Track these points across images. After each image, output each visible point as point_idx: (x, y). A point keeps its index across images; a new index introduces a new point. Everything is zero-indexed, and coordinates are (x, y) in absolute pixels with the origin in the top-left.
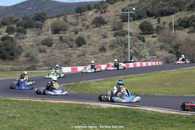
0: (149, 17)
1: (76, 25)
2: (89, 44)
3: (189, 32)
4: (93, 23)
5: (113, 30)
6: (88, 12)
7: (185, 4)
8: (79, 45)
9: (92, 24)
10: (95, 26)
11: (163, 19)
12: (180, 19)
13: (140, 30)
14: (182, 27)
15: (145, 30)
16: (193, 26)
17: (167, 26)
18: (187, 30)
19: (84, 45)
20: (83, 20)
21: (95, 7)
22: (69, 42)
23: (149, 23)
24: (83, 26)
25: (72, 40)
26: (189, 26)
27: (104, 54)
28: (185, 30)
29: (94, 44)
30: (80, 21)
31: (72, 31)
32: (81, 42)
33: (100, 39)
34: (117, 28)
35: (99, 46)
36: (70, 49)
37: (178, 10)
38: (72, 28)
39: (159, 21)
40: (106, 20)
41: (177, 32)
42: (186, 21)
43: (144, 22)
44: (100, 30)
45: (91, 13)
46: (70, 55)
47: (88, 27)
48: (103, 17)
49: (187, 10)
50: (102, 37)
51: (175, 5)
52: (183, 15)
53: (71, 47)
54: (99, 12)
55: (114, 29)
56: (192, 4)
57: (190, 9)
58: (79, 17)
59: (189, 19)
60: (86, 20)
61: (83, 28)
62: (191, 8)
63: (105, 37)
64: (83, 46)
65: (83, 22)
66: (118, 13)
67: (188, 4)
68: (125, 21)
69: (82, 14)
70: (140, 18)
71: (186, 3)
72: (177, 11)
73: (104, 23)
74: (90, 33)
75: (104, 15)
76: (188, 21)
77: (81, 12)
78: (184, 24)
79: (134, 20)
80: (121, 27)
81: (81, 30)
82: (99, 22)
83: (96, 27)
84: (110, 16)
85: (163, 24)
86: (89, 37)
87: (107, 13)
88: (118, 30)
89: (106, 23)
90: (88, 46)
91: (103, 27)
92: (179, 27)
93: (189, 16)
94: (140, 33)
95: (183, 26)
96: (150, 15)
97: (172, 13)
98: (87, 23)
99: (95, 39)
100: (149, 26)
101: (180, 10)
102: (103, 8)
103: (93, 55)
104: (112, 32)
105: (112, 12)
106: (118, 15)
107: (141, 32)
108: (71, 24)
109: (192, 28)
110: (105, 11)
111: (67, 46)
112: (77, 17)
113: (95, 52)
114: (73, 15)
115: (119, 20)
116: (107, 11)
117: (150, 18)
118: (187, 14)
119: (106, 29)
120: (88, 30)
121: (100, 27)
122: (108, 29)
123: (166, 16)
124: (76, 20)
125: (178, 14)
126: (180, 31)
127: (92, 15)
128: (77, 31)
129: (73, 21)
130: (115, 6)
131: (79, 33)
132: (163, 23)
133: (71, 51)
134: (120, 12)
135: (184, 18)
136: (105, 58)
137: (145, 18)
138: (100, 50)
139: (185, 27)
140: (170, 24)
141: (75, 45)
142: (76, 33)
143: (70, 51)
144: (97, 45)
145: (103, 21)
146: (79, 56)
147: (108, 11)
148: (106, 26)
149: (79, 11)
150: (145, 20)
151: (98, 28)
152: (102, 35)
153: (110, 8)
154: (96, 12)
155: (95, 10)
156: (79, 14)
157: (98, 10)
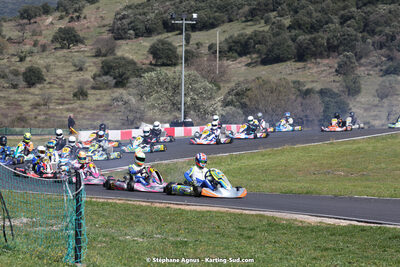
0: (168, 32)
1: (19, 43)
2: (50, 83)
3: (248, 65)
4: (55, 39)
5: (96, 56)
6: (44, 17)
7: (239, 9)
8: (31, 84)
9: (52, 41)
10: (58, 45)
11: (197, 36)
12: (231, 37)
13: (151, 57)
14: (235, 55)
15: (160, 58)
16: (258, 52)
17: (204, 50)
18: (245, 59)
19: (40, 83)
20: (34, 33)
21: (57, 9)
22: (11, 76)
23: (170, 44)
24: (35, 45)
25: (16, 73)
26: (249, 53)
27: (83, 102)
28: (240, 59)
29: (59, 82)
30: (28, 34)
31: (14, 55)
32: (33, 77)
33: (70, 73)
34: (103, 51)
35: (70, 87)
36: (13, 91)
37: (226, 18)
38: (12, 49)
39: (188, 40)
40: (81, 34)
41: (226, 63)
42: (243, 41)
43: (160, 41)
44: (71, 54)
45: (50, 19)
46: (16, 104)
47: (44, 48)
48: (76, 29)
49: (244, 19)
50: (74, 68)
51: (221, 9)
52: (236, 30)
53: (15, 86)
54: (67, 19)
55: (98, 54)
56: (254, 9)
57: (249, 18)
58: (27, 27)
59: (249, 39)
60: (40, 34)
61: (35, 50)
62: (252, 16)
63: (81, 69)
64: (39, 86)
65: (35, 38)
66: (105, 22)
67: (246, 8)
68: (119, 39)
69: (32, 21)
70: (149, 32)
71: (243, 5)
72: (223, 22)
73: (77, 41)
74: (49, 60)
75: (76, 25)
76: (246, 42)
77: (29, 17)
78: (238, 48)
79: (137, 36)
80: (112, 51)
81: (31, 53)
82: (67, 38)
83: (62, 48)
84: (88, 27)
85: (196, 46)
86: (48, 67)
87: (83, 22)
88: (105, 55)
89: (82, 42)
90: (48, 86)
91: (76, 48)
92: (229, 54)
93: (249, 31)
94: (151, 64)
95: (236, 51)
96: (169, 27)
97: (213, 26)
98: (42, 40)
99: (60, 72)
100: (170, 50)
101: (230, 21)
102: (76, 11)
103: (62, 104)
104: (95, 60)
105: (93, 20)
106: (104, 26)
107: (153, 62)
108: (10, 39)
109: (254, 56)
110: (78, 17)
111: (6, 85)
112: (22, 28)
113: (64, 99)
114: (12, 24)
115: (107, 36)
116: (82, 16)
117: (170, 34)
118: (244, 29)
119: (83, 52)
120: (44, 54)
121: (69, 48)
122: (87, 54)
123: (200, 30)
124: (20, 34)
125: (226, 26)
126: (229, 62)
127: (52, 23)
128: (22, 55)
129: (15, 34)
130: (98, 8)
131: (28, 59)
132: (197, 44)
133: (17, 96)
134: (109, 20)
135: (239, 36)
136: (89, 111)
137: (159, 34)
138: (75, 95)
139: (241, 55)
140: (210, 47)
141: (22, 84)
142: (22, 59)
143: (13, 95)
144: (66, 85)
145: (74, 36)
146: (36, 106)
147: (85, 18)
148: (82, 47)
149: (25, 15)
150: (159, 37)
151: (65, 51)
152: (75, 66)
153: (89, 10)
154: (61, 18)
155: (58, 14)
156: (25, 21)
157: (64, 13)
